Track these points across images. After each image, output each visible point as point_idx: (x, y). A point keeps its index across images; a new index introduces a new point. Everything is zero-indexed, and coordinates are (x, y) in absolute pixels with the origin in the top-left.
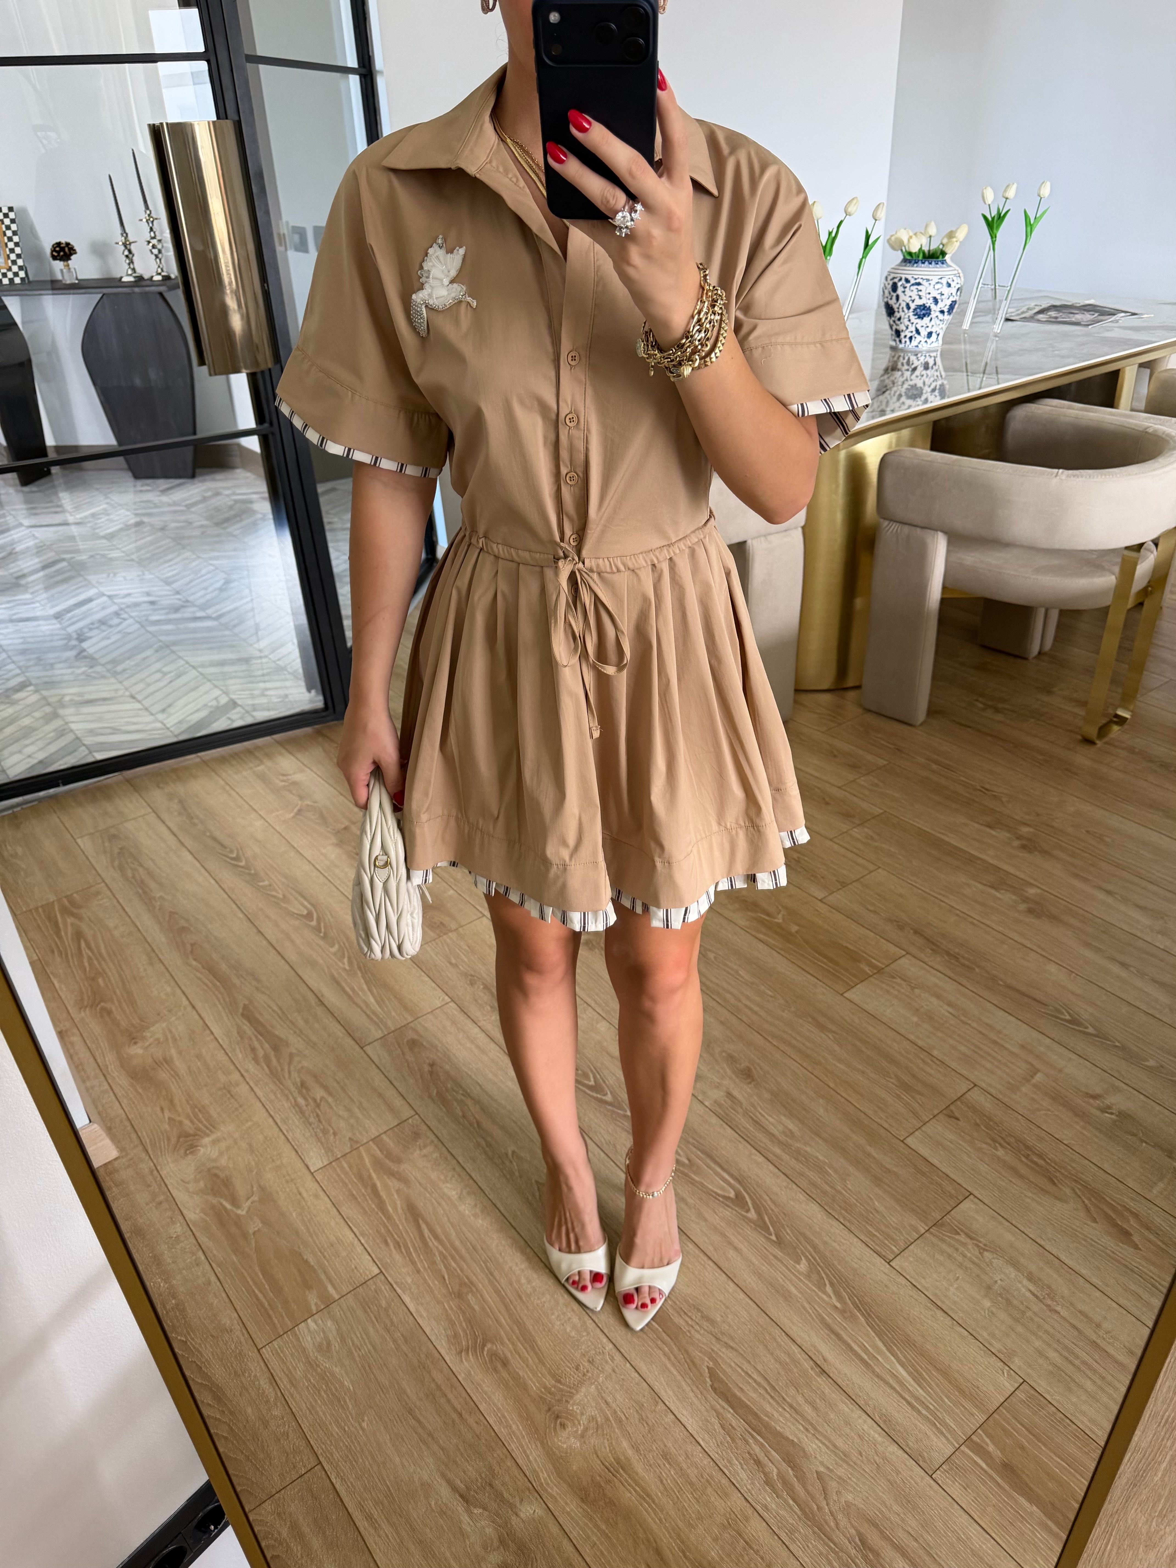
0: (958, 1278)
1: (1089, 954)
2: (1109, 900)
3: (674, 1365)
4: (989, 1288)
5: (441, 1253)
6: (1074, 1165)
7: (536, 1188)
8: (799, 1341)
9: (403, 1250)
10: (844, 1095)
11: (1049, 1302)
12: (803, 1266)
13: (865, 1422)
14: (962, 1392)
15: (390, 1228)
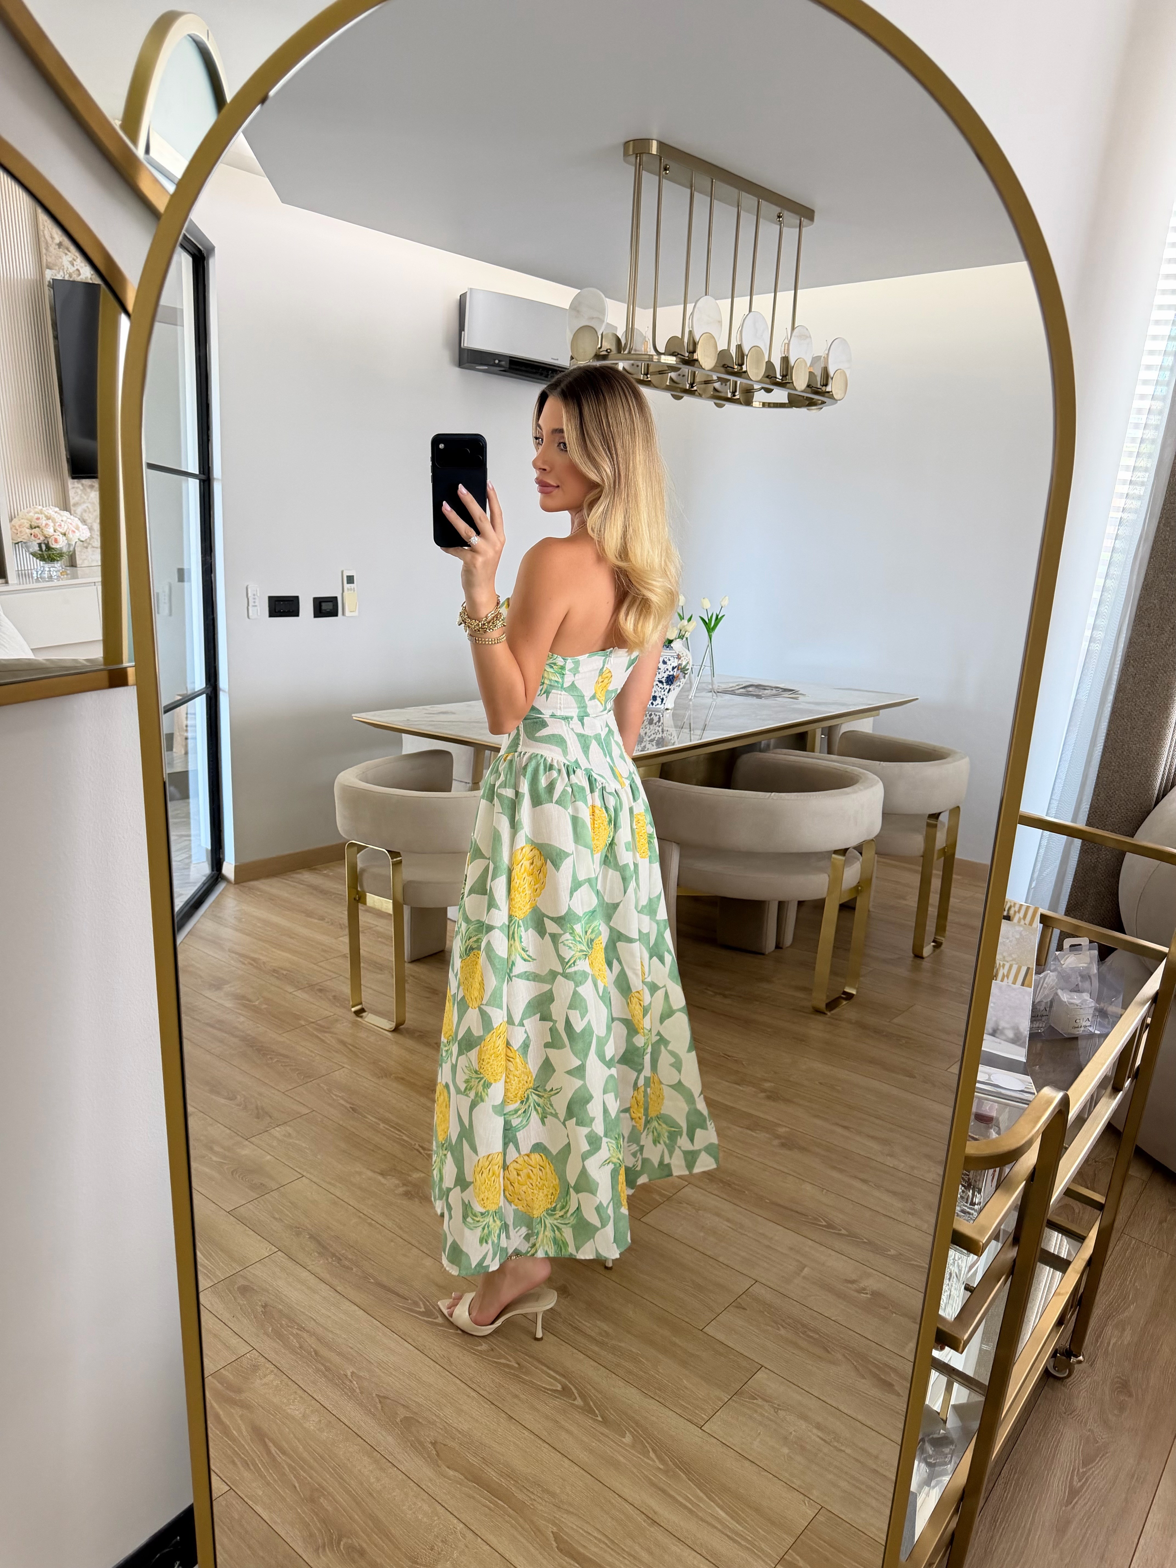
0: (759, 1434)
1: (835, 1174)
2: (846, 1133)
3: (521, 1534)
4: (786, 1438)
5: (289, 1466)
6: (842, 1336)
7: (377, 1401)
8: (630, 1500)
9: (252, 1467)
10: (648, 1299)
11: (836, 1444)
12: (628, 1439)
13: (695, 1558)
14: (773, 1523)
15: (236, 1449)
